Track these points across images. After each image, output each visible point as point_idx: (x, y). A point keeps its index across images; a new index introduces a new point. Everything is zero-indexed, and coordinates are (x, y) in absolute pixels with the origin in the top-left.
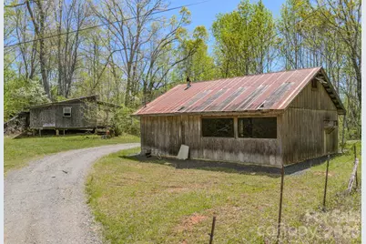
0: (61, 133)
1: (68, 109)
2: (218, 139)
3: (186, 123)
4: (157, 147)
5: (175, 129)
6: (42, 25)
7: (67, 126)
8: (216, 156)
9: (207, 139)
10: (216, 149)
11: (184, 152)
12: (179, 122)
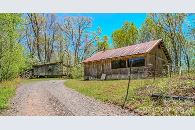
0: (47, 77)
1: (50, 67)
2: (119, 70)
3: (104, 64)
4: (92, 76)
5: (99, 67)
6: (38, 32)
7: (50, 74)
8: (118, 76)
9: (114, 70)
10: (118, 74)
11: (103, 76)
12: (101, 64)
